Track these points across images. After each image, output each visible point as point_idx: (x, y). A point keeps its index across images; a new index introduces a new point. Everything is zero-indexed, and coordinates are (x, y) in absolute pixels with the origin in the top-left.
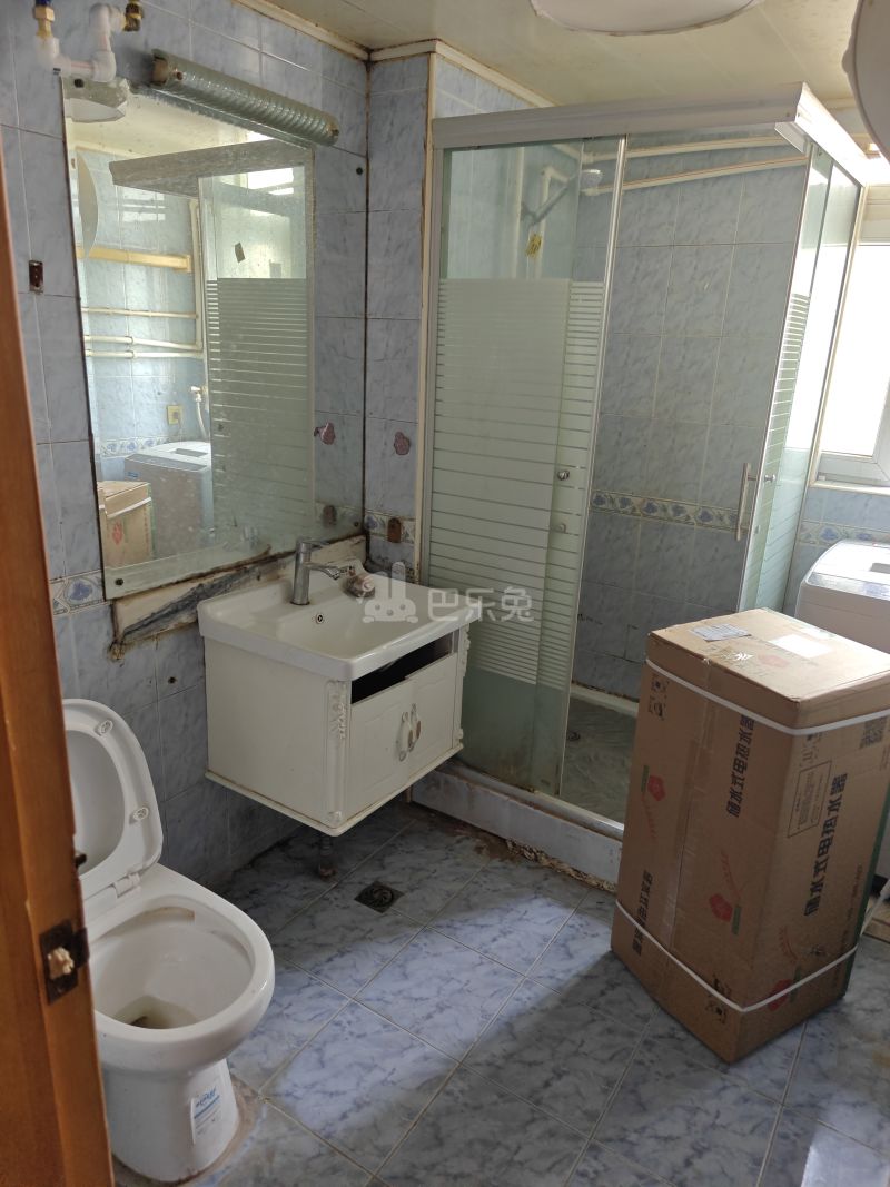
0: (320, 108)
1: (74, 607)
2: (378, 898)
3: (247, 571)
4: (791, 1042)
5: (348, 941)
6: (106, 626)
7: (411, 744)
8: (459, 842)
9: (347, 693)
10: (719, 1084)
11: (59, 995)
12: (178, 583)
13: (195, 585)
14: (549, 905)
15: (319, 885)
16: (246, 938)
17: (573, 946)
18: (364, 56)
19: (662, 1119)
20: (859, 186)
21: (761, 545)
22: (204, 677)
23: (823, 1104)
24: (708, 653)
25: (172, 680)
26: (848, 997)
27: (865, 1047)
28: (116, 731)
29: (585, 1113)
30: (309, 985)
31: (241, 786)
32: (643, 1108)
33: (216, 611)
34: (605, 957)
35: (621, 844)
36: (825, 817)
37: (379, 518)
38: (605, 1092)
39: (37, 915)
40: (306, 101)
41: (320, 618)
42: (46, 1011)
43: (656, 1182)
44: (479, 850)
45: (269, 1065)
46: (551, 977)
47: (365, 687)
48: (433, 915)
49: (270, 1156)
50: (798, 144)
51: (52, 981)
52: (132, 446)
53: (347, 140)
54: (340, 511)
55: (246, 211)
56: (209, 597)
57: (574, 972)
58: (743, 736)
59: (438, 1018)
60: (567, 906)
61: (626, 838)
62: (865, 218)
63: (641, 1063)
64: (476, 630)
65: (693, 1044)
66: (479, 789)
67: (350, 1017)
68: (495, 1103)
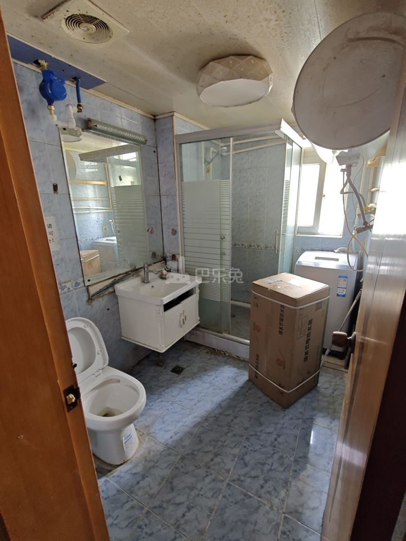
0: (141, 133)
1: (75, 289)
2: (178, 370)
3: (129, 274)
4: (303, 400)
5: (170, 384)
6: (86, 294)
7: (184, 323)
8: (201, 351)
9: (162, 308)
10: (283, 415)
11: (72, 409)
12: (108, 279)
13: (113, 279)
14: (229, 367)
15: (159, 368)
16: (136, 386)
17: (237, 379)
18: (153, 118)
19: (267, 427)
20: (301, 148)
21: (283, 254)
22: (118, 308)
23: (314, 417)
24: (270, 287)
25: (108, 309)
26: (319, 385)
27: (325, 399)
28: (91, 327)
29: (244, 428)
30: (158, 399)
31: (133, 340)
32: (261, 424)
33: (120, 287)
34: (247, 381)
35: (249, 347)
36: (307, 332)
37: (168, 255)
38: (250, 421)
39: (62, 385)
40: (136, 132)
41: (153, 287)
42: (67, 414)
43: (267, 447)
44: (207, 353)
45: (147, 424)
46: (231, 389)
47: (168, 307)
48: (195, 374)
49: (149, 453)
50: (283, 136)
51: (68, 405)
52: (92, 239)
53: (150, 143)
54: (157, 254)
55: (122, 167)
56: (118, 283)
57: (238, 386)
58: (282, 311)
59: (198, 405)
60: (235, 367)
61: (250, 345)
62: (304, 157)
63: (259, 411)
64: (201, 286)
65: (275, 404)
66: (206, 334)
67: (171, 407)
68: (217, 428)
